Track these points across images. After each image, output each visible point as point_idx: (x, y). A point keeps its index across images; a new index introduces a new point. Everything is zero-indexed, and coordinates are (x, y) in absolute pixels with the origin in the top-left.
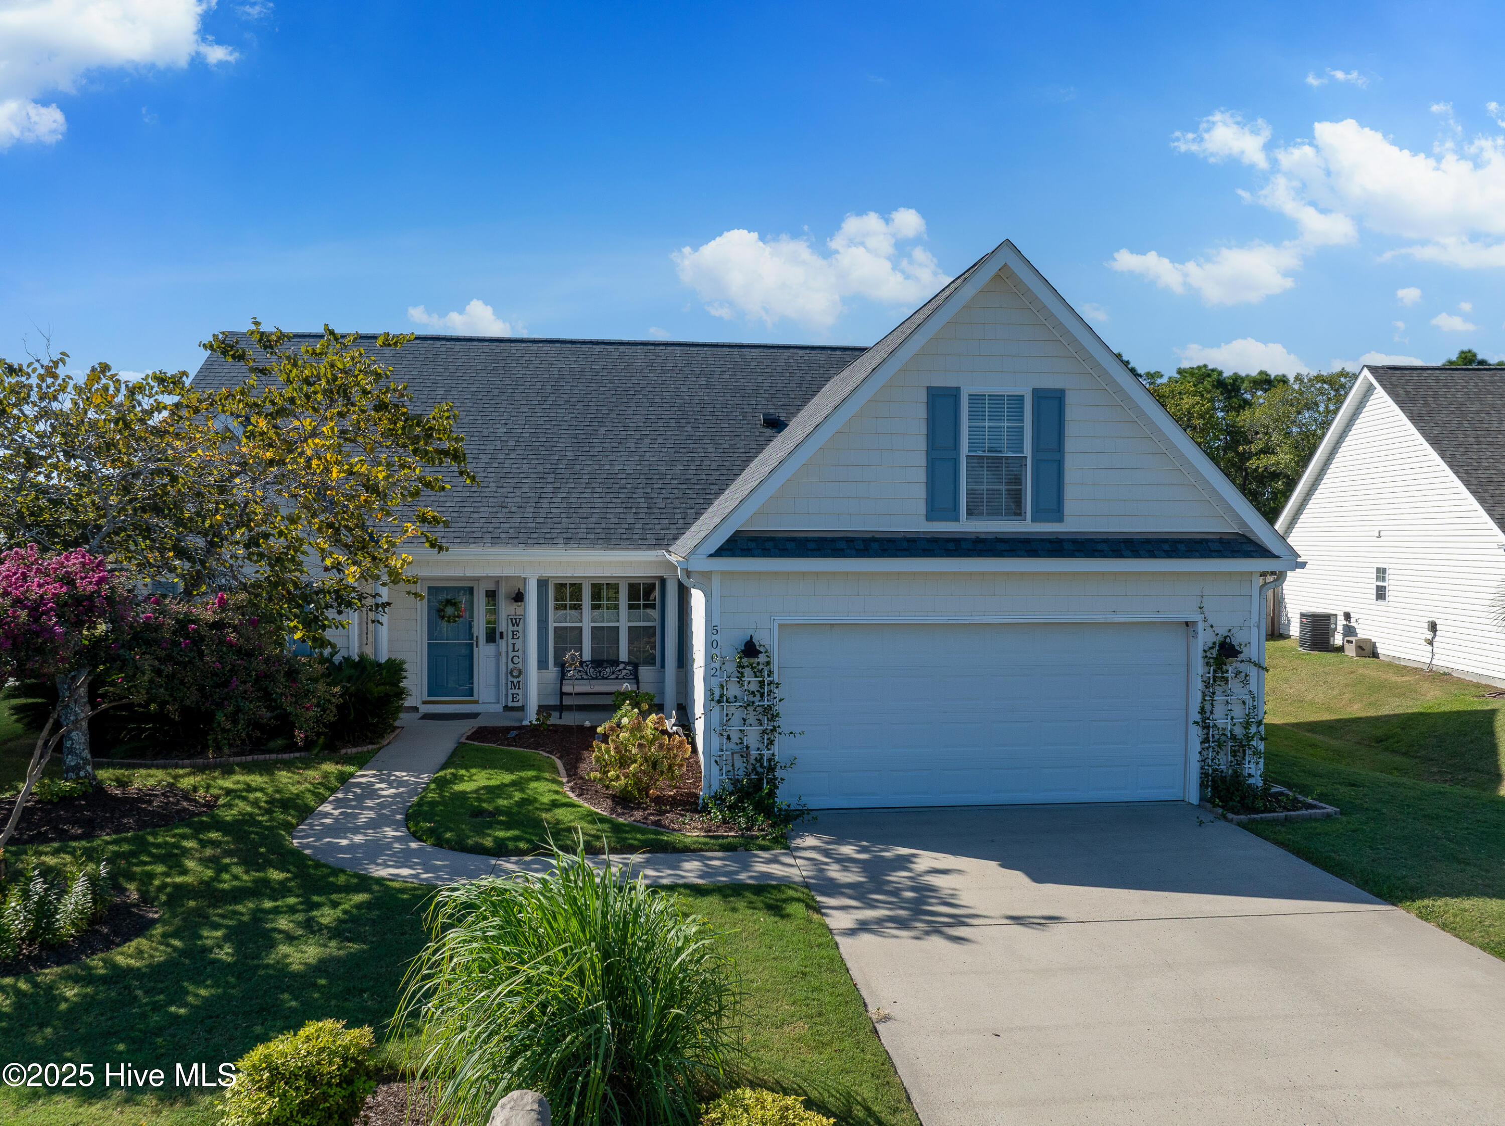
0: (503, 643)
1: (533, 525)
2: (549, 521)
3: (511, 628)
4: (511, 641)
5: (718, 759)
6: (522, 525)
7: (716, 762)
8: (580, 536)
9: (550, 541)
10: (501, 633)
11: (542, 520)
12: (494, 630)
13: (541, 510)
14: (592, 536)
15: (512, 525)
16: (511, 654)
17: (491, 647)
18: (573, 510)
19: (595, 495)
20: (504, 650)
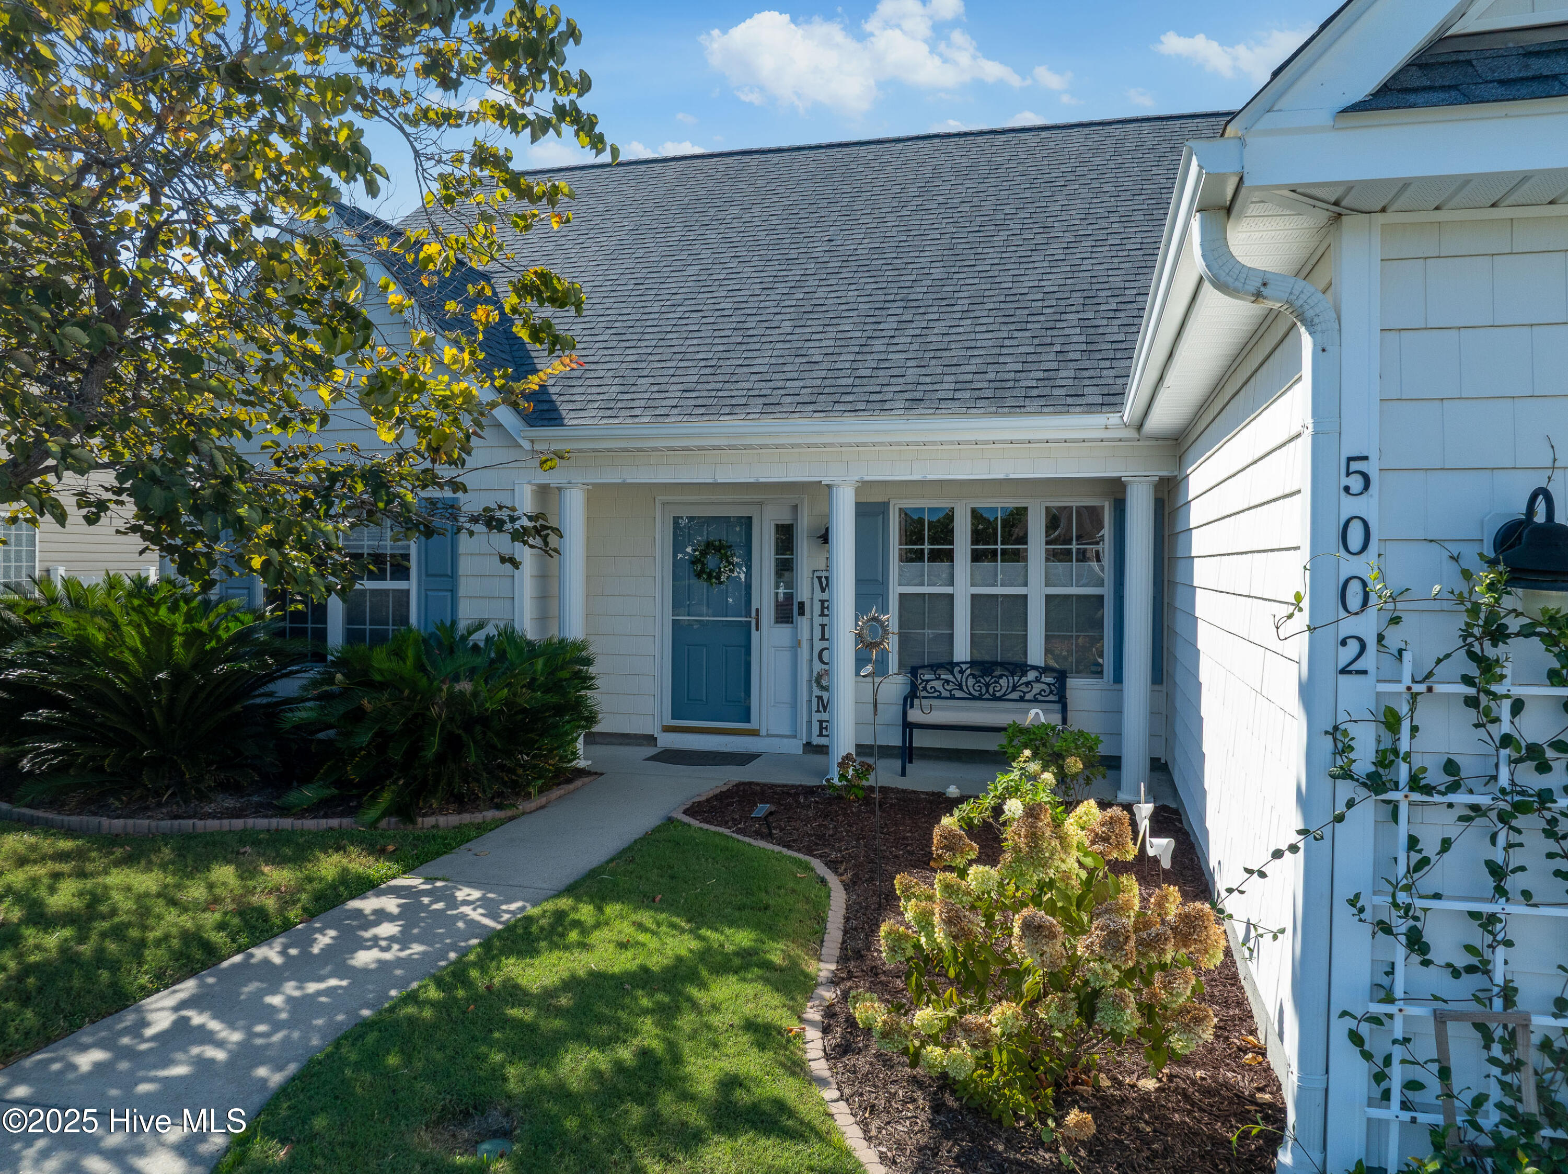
0: (803, 623)
1: (849, 381)
2: (881, 373)
3: (818, 595)
4: (818, 620)
5: (1365, 1029)
6: (826, 382)
7: (1355, 1038)
8: (939, 395)
9: (878, 406)
10: (801, 605)
11: (868, 372)
12: (789, 597)
13: (869, 357)
14: (967, 394)
15: (808, 383)
16: (818, 645)
17: (784, 631)
18: (932, 354)
19: (978, 329)
20: (805, 635)
